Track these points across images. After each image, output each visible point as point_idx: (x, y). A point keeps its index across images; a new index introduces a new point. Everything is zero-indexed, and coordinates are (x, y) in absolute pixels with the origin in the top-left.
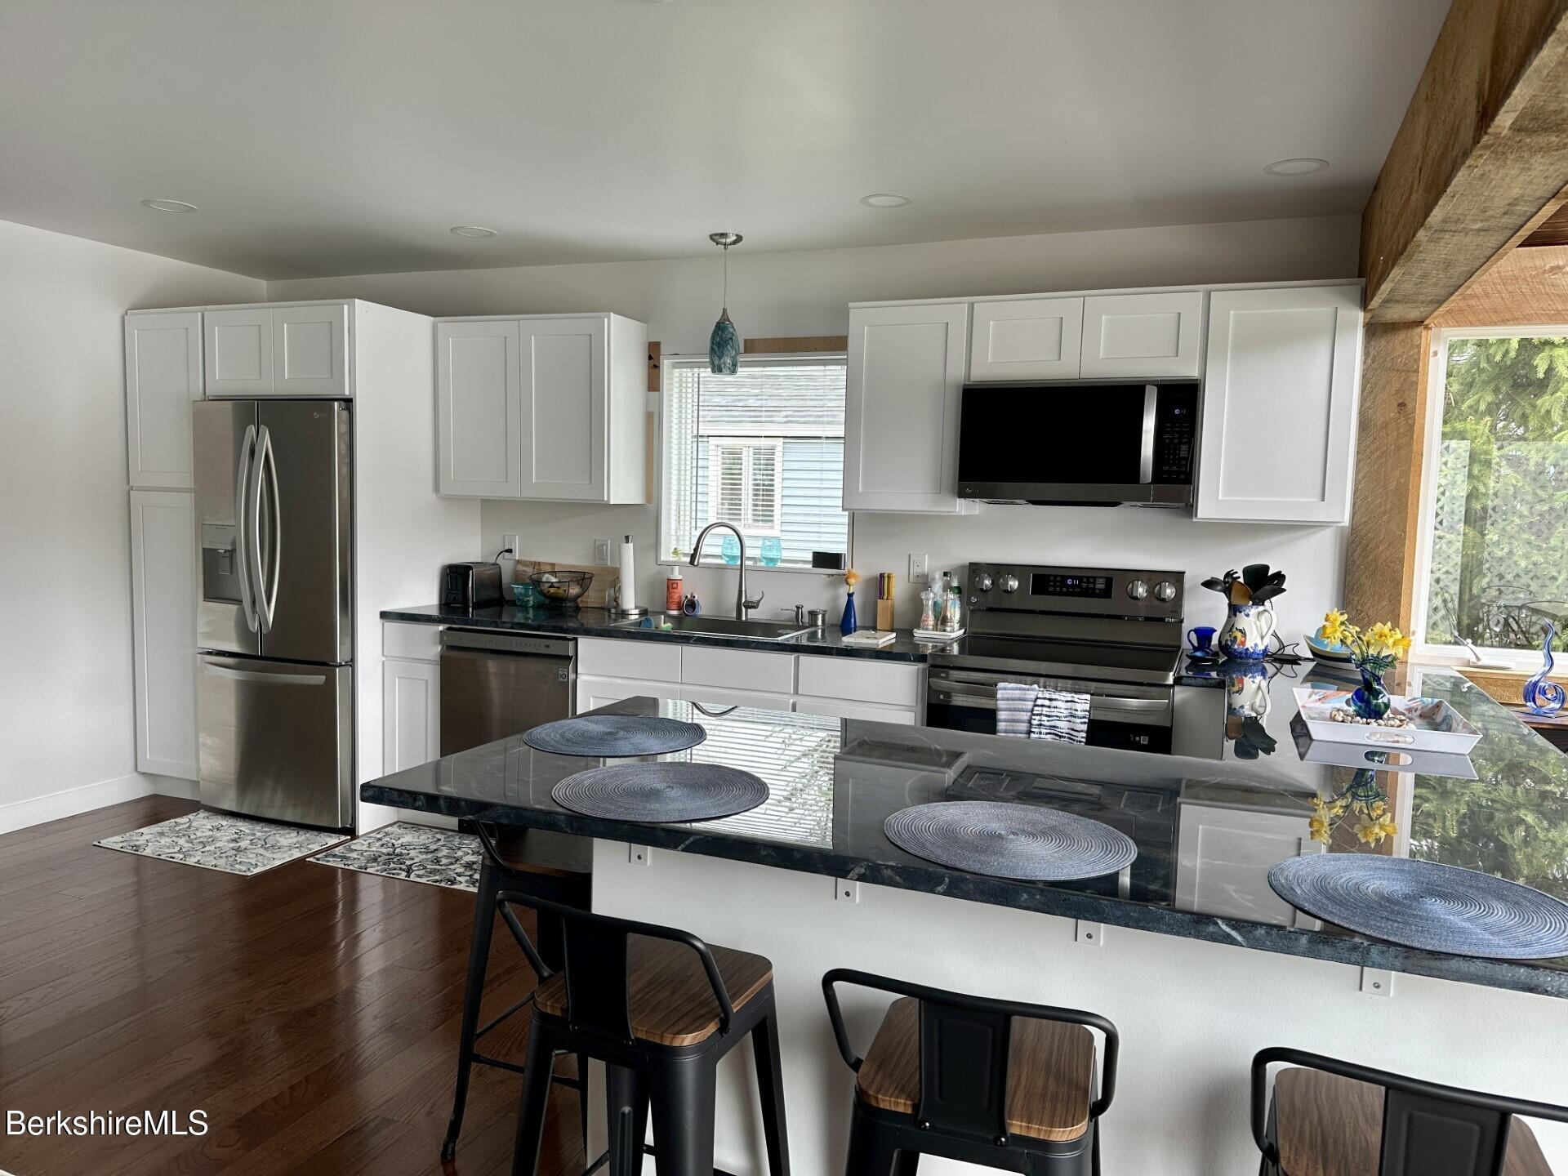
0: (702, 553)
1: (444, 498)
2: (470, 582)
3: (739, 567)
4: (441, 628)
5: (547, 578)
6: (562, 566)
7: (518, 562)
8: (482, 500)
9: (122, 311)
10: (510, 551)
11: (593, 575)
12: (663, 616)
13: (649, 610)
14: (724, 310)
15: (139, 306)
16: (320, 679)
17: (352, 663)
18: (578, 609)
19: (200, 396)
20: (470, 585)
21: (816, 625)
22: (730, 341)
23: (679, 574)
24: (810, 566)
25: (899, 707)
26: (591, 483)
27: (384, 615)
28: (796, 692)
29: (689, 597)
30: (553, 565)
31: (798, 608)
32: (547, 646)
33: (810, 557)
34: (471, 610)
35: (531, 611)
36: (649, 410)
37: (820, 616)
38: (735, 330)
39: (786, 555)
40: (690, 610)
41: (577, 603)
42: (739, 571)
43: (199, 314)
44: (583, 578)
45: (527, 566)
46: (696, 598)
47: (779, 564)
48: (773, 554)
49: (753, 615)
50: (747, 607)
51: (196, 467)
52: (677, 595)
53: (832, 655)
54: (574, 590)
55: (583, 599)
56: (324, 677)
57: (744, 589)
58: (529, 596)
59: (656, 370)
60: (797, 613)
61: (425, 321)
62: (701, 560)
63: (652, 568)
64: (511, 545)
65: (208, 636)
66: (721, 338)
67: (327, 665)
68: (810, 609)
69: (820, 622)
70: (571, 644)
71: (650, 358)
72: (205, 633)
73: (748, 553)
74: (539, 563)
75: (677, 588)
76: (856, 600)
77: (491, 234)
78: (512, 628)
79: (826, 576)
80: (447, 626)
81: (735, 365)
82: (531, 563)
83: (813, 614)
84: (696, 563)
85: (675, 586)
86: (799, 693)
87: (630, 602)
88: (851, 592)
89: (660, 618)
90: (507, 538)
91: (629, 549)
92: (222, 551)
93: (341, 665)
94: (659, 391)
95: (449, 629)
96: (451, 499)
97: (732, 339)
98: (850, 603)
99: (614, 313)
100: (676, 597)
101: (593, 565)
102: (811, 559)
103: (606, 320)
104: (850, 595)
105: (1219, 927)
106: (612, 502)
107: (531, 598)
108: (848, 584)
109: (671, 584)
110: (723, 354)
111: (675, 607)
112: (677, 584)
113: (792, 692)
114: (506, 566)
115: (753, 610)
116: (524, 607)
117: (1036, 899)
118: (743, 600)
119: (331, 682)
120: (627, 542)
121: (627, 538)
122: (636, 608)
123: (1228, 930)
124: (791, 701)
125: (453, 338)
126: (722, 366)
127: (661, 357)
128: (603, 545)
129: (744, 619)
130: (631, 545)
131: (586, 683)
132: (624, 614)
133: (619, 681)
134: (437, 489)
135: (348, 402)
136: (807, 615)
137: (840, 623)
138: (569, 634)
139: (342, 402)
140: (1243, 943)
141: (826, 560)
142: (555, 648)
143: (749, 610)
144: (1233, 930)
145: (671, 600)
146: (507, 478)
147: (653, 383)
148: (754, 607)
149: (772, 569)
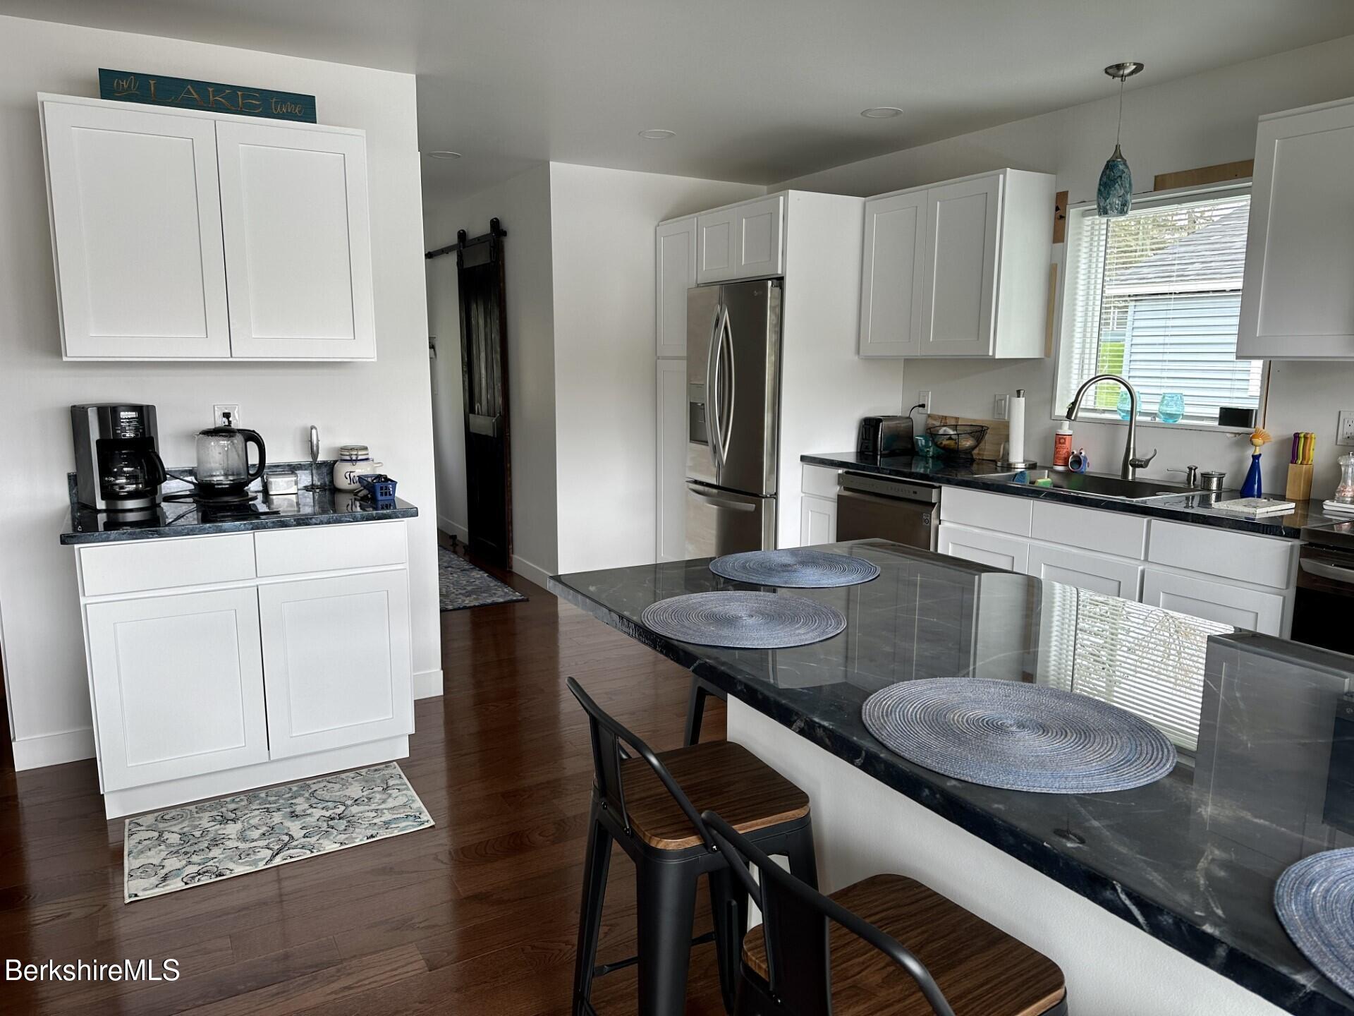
0: (1081, 407)
1: (862, 359)
2: (880, 433)
3: (1128, 423)
4: (840, 471)
5: (945, 431)
6: (963, 419)
7: (929, 416)
8: (905, 360)
9: (656, 223)
10: (923, 406)
11: (988, 428)
12: (1047, 471)
13: (1038, 464)
14: (1117, 147)
15: (667, 218)
16: (751, 507)
17: (775, 496)
18: (972, 461)
19: (694, 285)
20: (880, 436)
21: (1210, 490)
22: (1119, 180)
23: (1069, 429)
24: (1216, 423)
25: (1269, 589)
26: (978, 339)
27: (804, 459)
28: (1146, 560)
29: (1075, 453)
30: (957, 419)
31: (1190, 469)
32: (915, 493)
33: (1216, 412)
34: (879, 457)
35: (930, 461)
36: (1053, 262)
37: (1215, 480)
38: (1127, 167)
39: (1189, 410)
40: (1076, 466)
41: (972, 455)
42: (1128, 427)
43: (695, 219)
44: (979, 432)
45: (935, 420)
46: (1083, 454)
47: (1181, 421)
48: (1172, 410)
49: (1141, 474)
50: (1135, 466)
51: (688, 340)
52: (1065, 450)
53: (1188, 521)
54: (967, 443)
55: (976, 451)
56: (754, 505)
57: (1132, 446)
58: (929, 447)
59: (1061, 221)
60: (1189, 475)
61: (857, 201)
62: (1081, 414)
63: (1044, 424)
64: (925, 400)
65: (693, 469)
66: (1108, 178)
67: (758, 496)
68: (1204, 471)
69: (1214, 486)
70: (935, 492)
71: (1057, 209)
72: (690, 467)
73: (1141, 407)
74: (946, 417)
75: (1064, 443)
76: (1264, 465)
77: (897, 113)
78: (890, 474)
79: (1233, 435)
80: (845, 470)
81: (1124, 204)
82: (939, 417)
83: (1207, 477)
84: (1073, 418)
85: (1062, 441)
86: (1149, 560)
87: (1018, 458)
88: (1257, 453)
89: (1045, 472)
90: (921, 395)
91: (1020, 405)
92: (700, 404)
93: (766, 497)
94: (1063, 241)
95: (847, 473)
96: (872, 360)
97: (1121, 177)
98: (1255, 467)
99: (1011, 168)
100: (1063, 452)
101: (991, 419)
102: (1218, 416)
103: (1001, 176)
104: (1256, 458)
105: (1117, 893)
106: (997, 357)
107: (932, 449)
108: (1252, 444)
109: (1059, 439)
110: (1109, 194)
111: (1061, 462)
112: (1065, 439)
113: (1142, 559)
114: (919, 420)
115: (1141, 469)
116: (925, 458)
117: (936, 798)
118: (1131, 458)
119: (758, 509)
120: (1019, 396)
121: (1019, 392)
122: (1024, 461)
123: (1127, 902)
124: (1140, 568)
125: (877, 214)
126: (1108, 207)
127: (1068, 206)
128: (1001, 400)
129: (1130, 478)
130: (1022, 400)
131: (947, 529)
132: (1009, 467)
133: (977, 531)
134: (858, 352)
135: (780, 281)
136: (1200, 478)
137: (1240, 489)
138: (935, 482)
139: (775, 281)
140: (1145, 927)
141: (1234, 417)
142: (921, 494)
143: (1137, 469)
144: (1134, 904)
145: (1057, 455)
146: (910, 339)
147: (1058, 234)
148: (1141, 466)
149: (1169, 424)
